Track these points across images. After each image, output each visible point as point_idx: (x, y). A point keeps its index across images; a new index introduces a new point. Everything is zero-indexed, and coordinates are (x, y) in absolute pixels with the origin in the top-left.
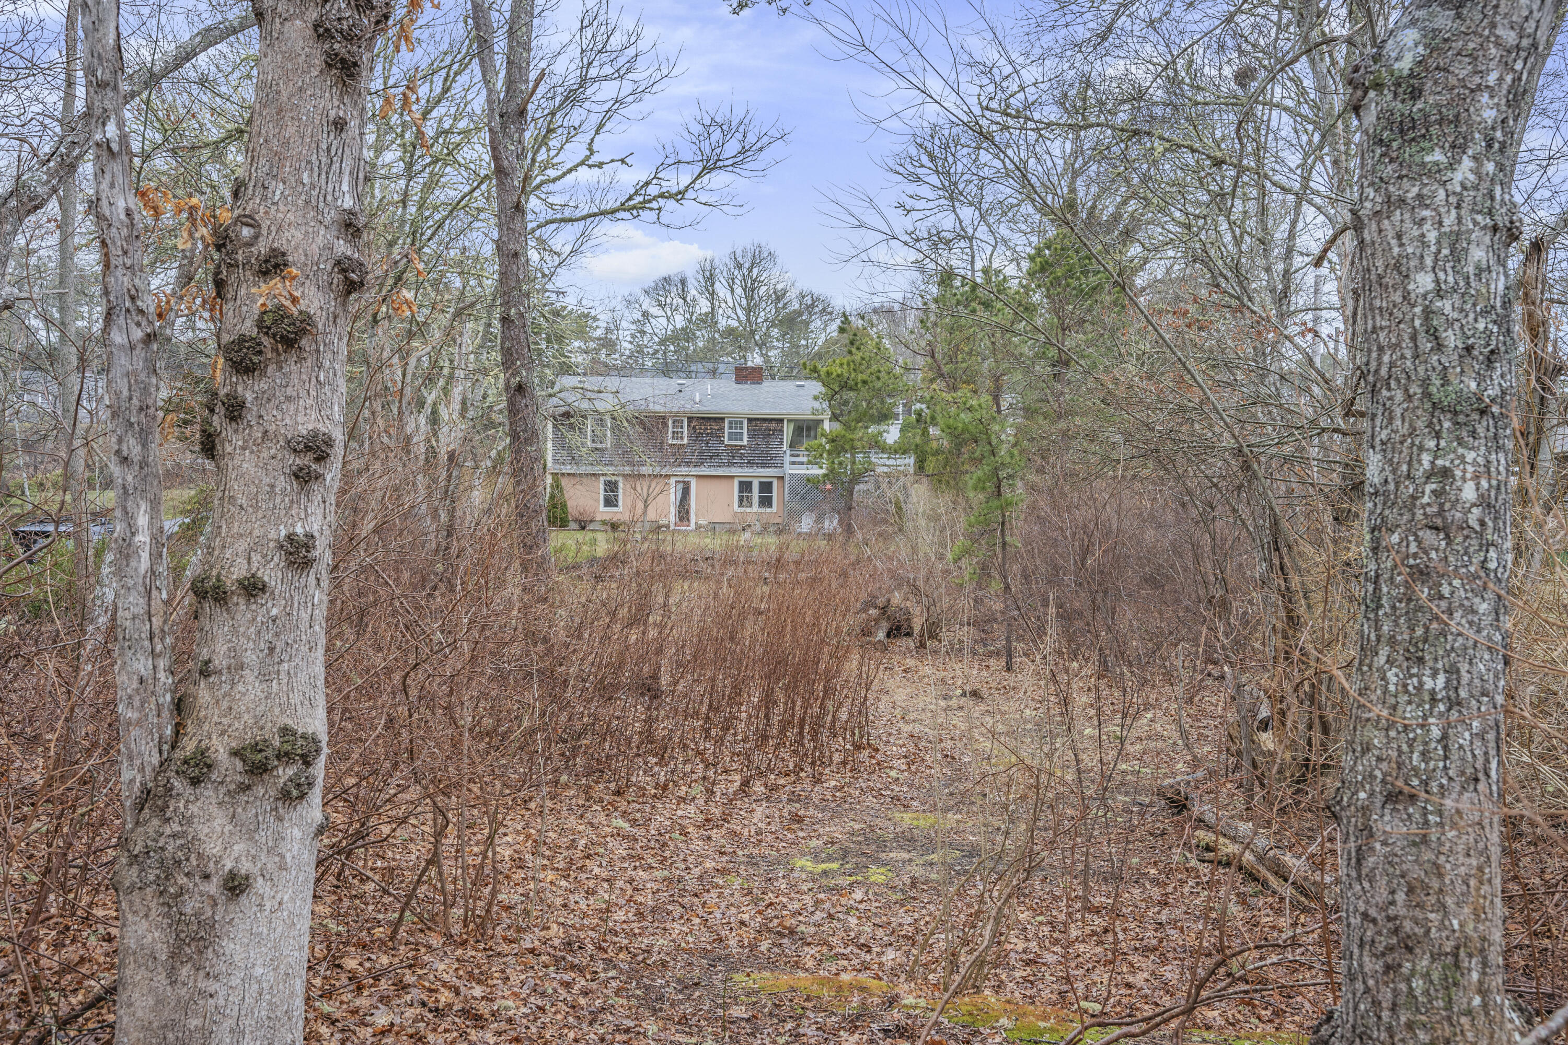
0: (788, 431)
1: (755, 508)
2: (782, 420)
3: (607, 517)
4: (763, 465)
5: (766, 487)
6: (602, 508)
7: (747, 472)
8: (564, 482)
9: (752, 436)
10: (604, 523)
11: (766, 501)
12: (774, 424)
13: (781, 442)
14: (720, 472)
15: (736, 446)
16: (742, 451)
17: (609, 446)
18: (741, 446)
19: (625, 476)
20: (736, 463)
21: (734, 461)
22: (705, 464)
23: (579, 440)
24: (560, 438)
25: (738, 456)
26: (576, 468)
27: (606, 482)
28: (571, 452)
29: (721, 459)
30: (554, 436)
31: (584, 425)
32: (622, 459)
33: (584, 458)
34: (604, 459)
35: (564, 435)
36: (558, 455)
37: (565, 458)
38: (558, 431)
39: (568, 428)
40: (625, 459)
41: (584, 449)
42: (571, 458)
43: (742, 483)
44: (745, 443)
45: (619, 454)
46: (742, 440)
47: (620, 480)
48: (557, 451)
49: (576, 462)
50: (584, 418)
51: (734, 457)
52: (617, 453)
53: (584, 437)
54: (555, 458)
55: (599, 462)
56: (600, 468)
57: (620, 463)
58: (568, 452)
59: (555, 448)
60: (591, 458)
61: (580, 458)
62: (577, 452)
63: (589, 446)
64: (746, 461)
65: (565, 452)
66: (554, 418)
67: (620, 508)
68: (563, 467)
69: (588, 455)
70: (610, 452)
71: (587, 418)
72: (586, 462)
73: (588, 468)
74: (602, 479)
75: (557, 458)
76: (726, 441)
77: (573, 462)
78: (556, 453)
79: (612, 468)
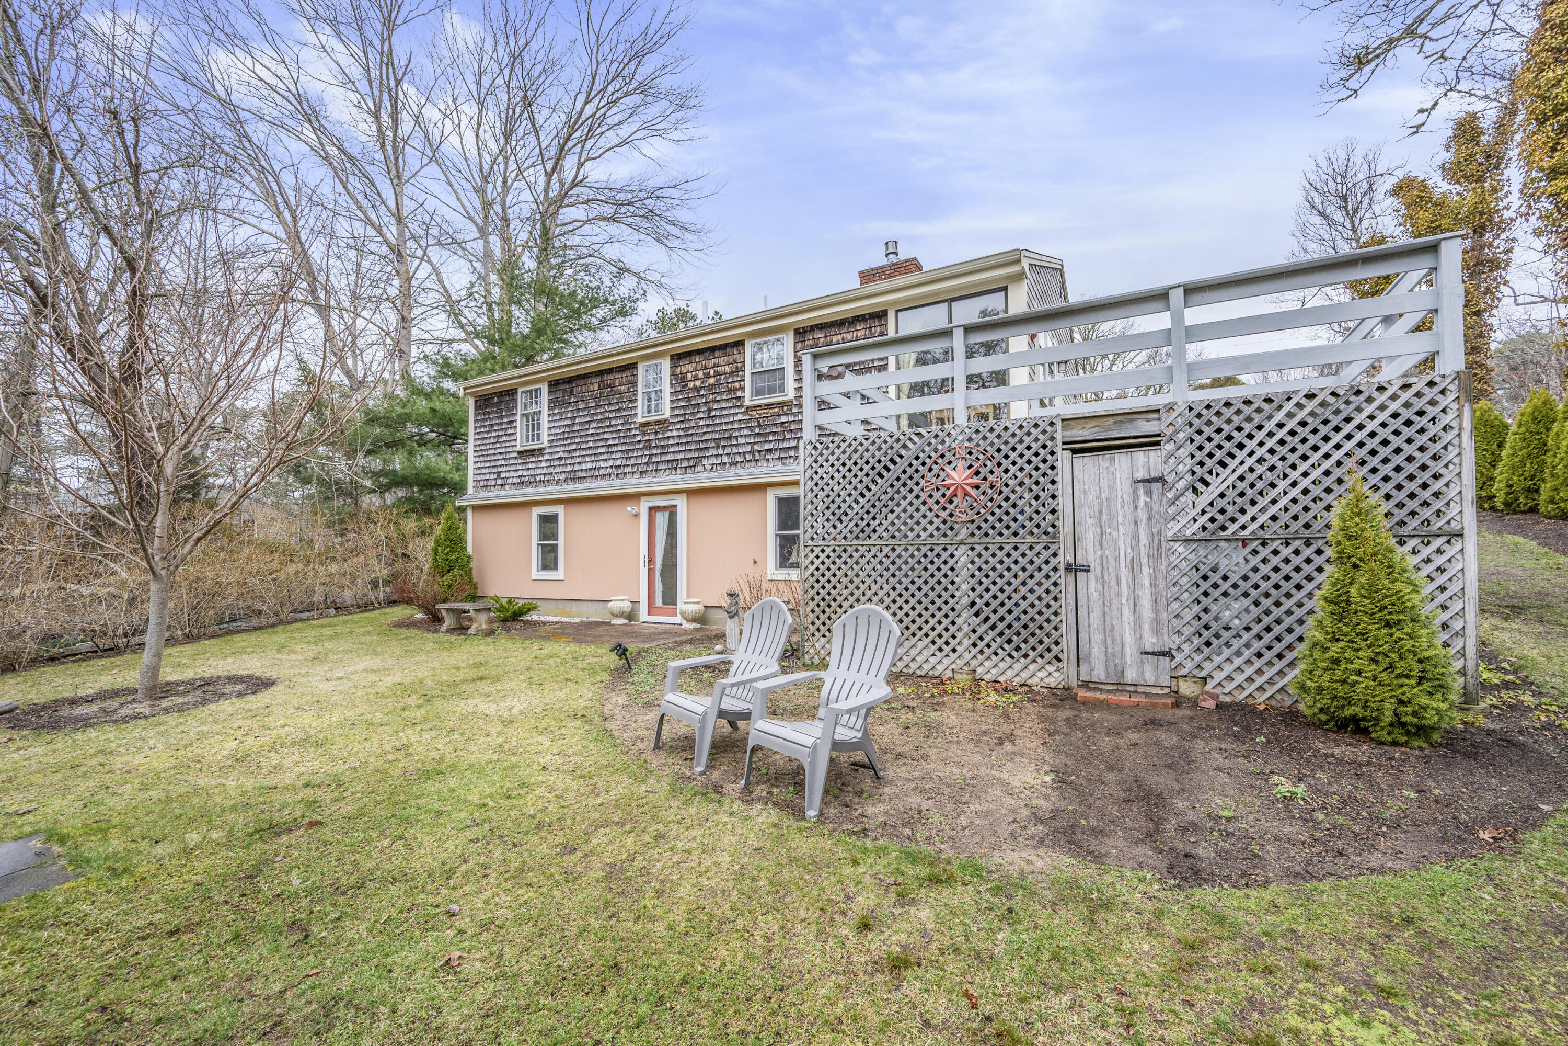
2: (879, 316)
6: (535, 573)
7: (790, 472)
12: (860, 332)
14: (737, 476)
15: (769, 406)
16: (784, 419)
17: (546, 444)
18: (781, 405)
19: (567, 502)
20: (769, 451)
21: (767, 446)
22: (705, 462)
23: (507, 438)
24: (482, 439)
25: (774, 433)
26: (499, 493)
27: (541, 518)
28: (496, 463)
29: (738, 445)
30: (476, 437)
31: (512, 409)
32: (564, 469)
33: (513, 474)
34: (539, 471)
35: (488, 432)
36: (480, 471)
37: (488, 477)
38: (481, 427)
39: (493, 419)
40: (568, 468)
41: (513, 455)
42: (496, 476)
43: (781, 503)
44: (790, 395)
45: (561, 459)
46: (784, 389)
47: (561, 511)
48: (479, 465)
49: (502, 482)
50: (513, 394)
51: (766, 435)
52: (557, 456)
53: (513, 431)
54: (476, 477)
55: (532, 479)
56: (530, 490)
57: (562, 477)
58: (493, 464)
59: (478, 460)
60: (521, 473)
61: (507, 475)
62: (503, 463)
63: (519, 448)
64: (793, 443)
65: (488, 464)
66: (476, 402)
67: (560, 572)
68: (483, 495)
69: (518, 467)
70: (548, 457)
71: (517, 393)
72: (515, 481)
73: (512, 493)
74: (536, 513)
75: (479, 478)
76: (747, 401)
77: (498, 482)
78: (479, 468)
79: (549, 488)
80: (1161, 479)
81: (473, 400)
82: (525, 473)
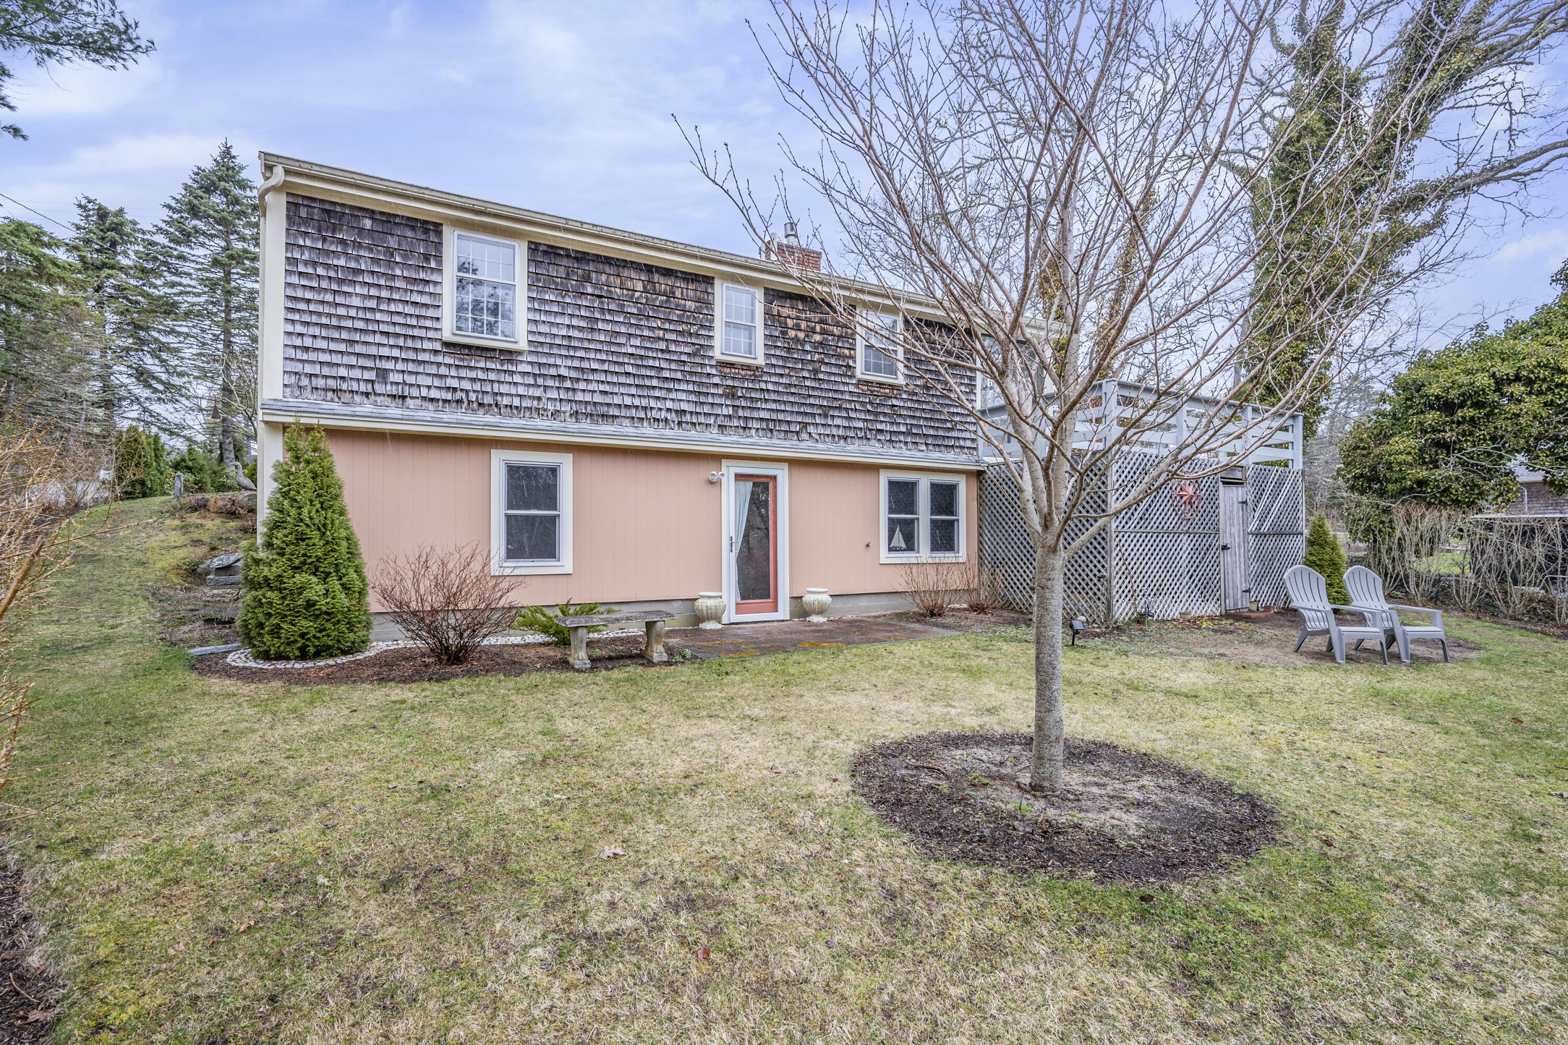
1: (924, 553)
4: (939, 442)
5: (943, 498)
6: (498, 560)
7: (905, 455)
8: (348, 466)
9: (913, 361)
11: (944, 536)
12: (956, 341)
13: (972, 388)
14: (853, 452)
15: (881, 385)
16: (895, 402)
17: (523, 345)
18: (892, 387)
20: (880, 431)
21: (878, 427)
22: (811, 430)
23: (409, 309)
24: (320, 290)
25: (885, 414)
26: (394, 411)
27: (513, 471)
28: (373, 351)
29: (849, 418)
30: (295, 280)
31: (427, 257)
32: (570, 395)
33: (428, 380)
34: (504, 389)
35: (341, 281)
36: (313, 356)
37: (343, 372)
38: (315, 264)
39: (358, 258)
40: (579, 397)
41: (427, 345)
42: (371, 375)
43: (894, 486)
44: (901, 381)
45: (561, 378)
46: (892, 371)
47: (566, 463)
48: (308, 342)
49: (394, 390)
50: (426, 231)
51: (877, 414)
52: (553, 371)
53: (426, 300)
54: (298, 367)
55: (488, 400)
56: (489, 419)
57: (566, 408)
58: (358, 349)
59: (299, 329)
60: (454, 383)
61: (410, 379)
62: (396, 353)
63: (447, 336)
64: (903, 429)
65: (342, 347)
66: (293, 207)
67: (566, 561)
68: (336, 407)
69: (443, 370)
70: (528, 369)
71: (439, 233)
72: (434, 394)
73: (445, 417)
74: (499, 460)
75: (309, 369)
76: (859, 373)
77: (379, 388)
78: (306, 349)
79: (539, 423)
80: (1246, 502)
81: (283, 199)
82: (466, 385)
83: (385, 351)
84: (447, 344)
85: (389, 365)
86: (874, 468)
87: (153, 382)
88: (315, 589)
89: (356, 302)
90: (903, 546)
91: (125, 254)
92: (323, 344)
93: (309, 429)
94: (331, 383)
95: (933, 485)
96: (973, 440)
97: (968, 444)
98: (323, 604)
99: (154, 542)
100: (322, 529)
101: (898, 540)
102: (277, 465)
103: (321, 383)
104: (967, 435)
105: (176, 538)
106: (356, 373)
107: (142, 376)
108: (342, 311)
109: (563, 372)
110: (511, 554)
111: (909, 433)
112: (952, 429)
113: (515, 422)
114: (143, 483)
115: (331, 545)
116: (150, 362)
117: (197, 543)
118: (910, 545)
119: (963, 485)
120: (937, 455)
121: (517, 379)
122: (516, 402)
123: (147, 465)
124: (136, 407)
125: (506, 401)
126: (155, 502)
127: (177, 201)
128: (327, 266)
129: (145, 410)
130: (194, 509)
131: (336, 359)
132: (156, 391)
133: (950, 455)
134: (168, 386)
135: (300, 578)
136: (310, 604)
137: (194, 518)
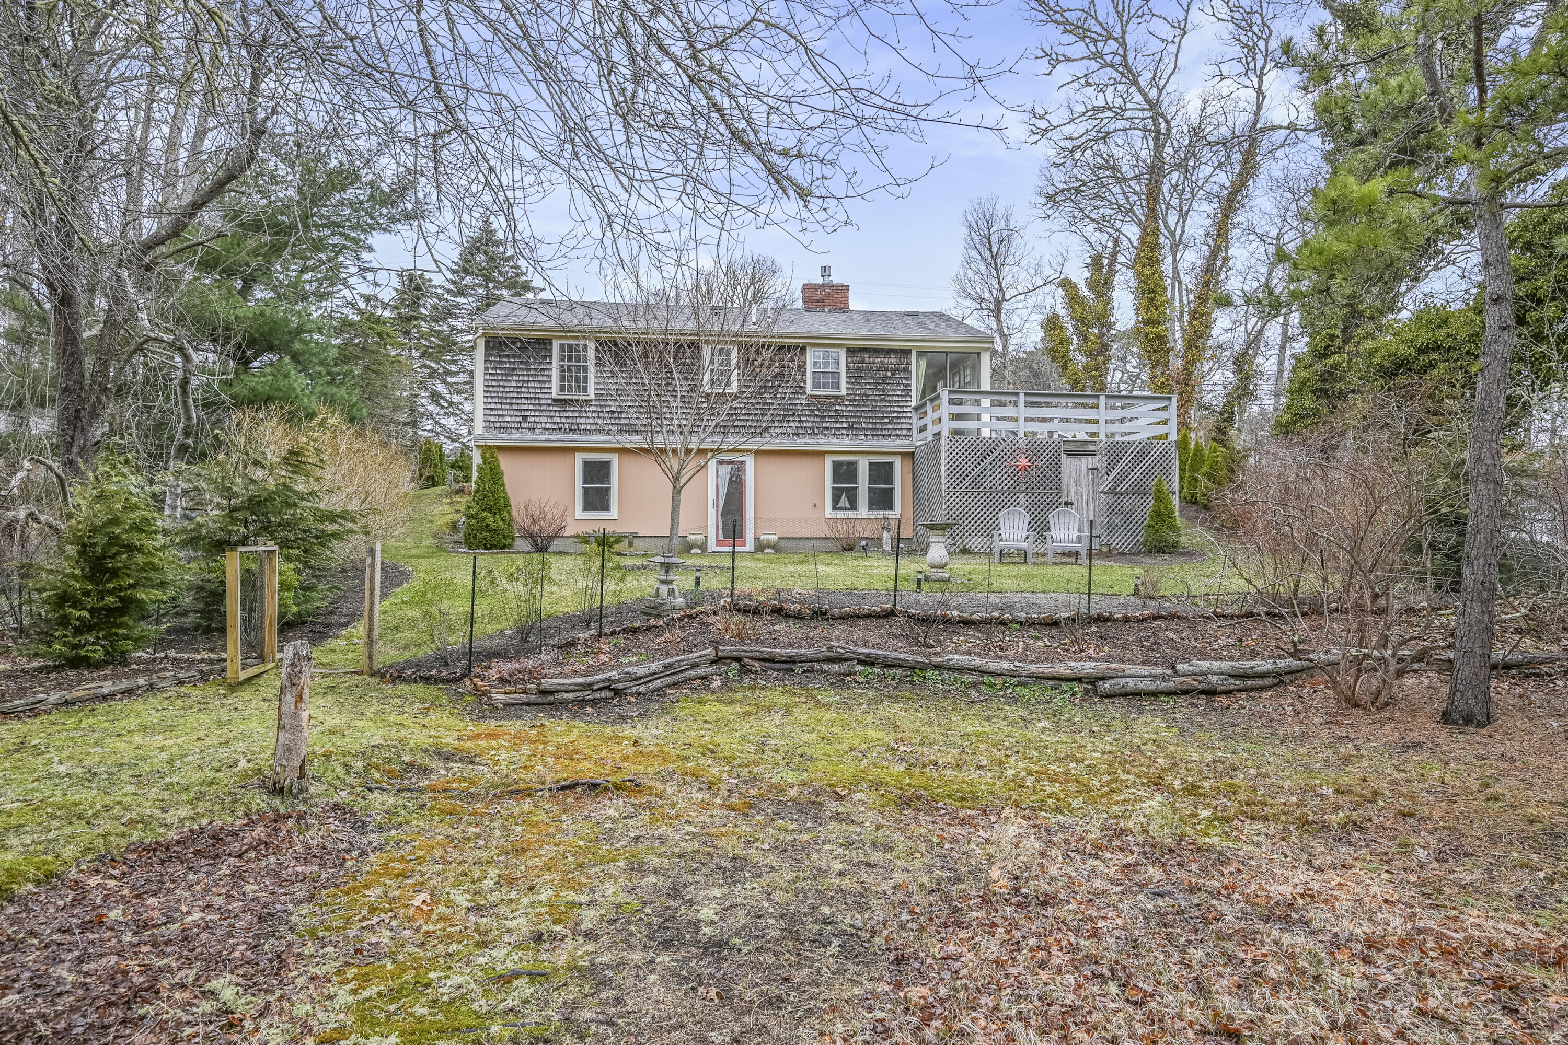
0: (918, 370)
1: (863, 511)
2: (906, 352)
3: (589, 529)
4: (876, 433)
5: (881, 472)
6: (578, 512)
7: (847, 443)
8: (506, 464)
9: (855, 378)
10: (584, 539)
11: (882, 500)
12: (894, 359)
13: (908, 392)
14: (800, 444)
15: (826, 397)
16: (838, 408)
17: (592, 396)
18: (836, 397)
19: (623, 451)
20: (827, 428)
21: (824, 425)
22: (771, 431)
23: (536, 385)
24: (498, 381)
25: (830, 417)
26: (530, 436)
27: (587, 464)
28: (521, 407)
29: (800, 421)
30: (488, 377)
31: (545, 357)
32: (617, 421)
33: (546, 420)
34: (582, 421)
35: (507, 375)
36: (495, 412)
37: (508, 419)
38: (496, 368)
39: (514, 363)
40: (623, 422)
41: (545, 402)
42: (520, 419)
43: (836, 466)
44: (844, 392)
45: (613, 412)
46: (838, 387)
47: (614, 459)
48: (493, 406)
49: (530, 426)
50: (545, 344)
51: (824, 417)
52: (607, 409)
53: (545, 379)
54: (489, 418)
55: (574, 427)
56: (575, 437)
57: (615, 428)
58: (514, 407)
59: (490, 400)
60: (558, 420)
61: (537, 420)
62: (531, 407)
63: (554, 396)
64: (845, 425)
65: (507, 407)
66: (487, 343)
67: (614, 513)
68: (505, 436)
69: (552, 414)
70: (595, 409)
71: (551, 344)
72: (548, 426)
73: (552, 437)
74: (579, 458)
75: (493, 419)
76: (809, 389)
77: (524, 425)
78: (492, 409)
79: (600, 437)
80: (1097, 469)
81: (483, 340)
82: (564, 420)
83: (526, 407)
84: (554, 400)
85: (528, 413)
86: (822, 454)
87: (442, 401)
88: (490, 519)
89: (513, 384)
90: (848, 506)
91: (424, 306)
92: (499, 406)
93: (490, 447)
94: (503, 425)
95: (871, 464)
96: (909, 430)
97: (904, 432)
98: (493, 526)
99: (436, 511)
100: (493, 493)
101: (844, 501)
102: (478, 465)
103: (498, 425)
104: (904, 426)
105: (447, 509)
106: (514, 419)
107: (435, 397)
108: (507, 389)
109: (613, 409)
110: (585, 509)
111: (850, 428)
112: (889, 423)
113: (588, 437)
114: (433, 478)
115: (496, 501)
116: (441, 388)
117: (457, 511)
118: (853, 506)
119: (898, 463)
120: (874, 442)
121: (590, 414)
122: (588, 427)
123: (435, 466)
124: (430, 421)
125: (583, 427)
126: (438, 490)
127: (457, 264)
128: (501, 369)
129: (436, 423)
130: (458, 492)
131: (505, 413)
132: (443, 407)
133: (884, 442)
134: (451, 403)
135: (484, 514)
136: (488, 525)
137: (457, 498)
